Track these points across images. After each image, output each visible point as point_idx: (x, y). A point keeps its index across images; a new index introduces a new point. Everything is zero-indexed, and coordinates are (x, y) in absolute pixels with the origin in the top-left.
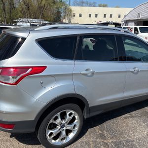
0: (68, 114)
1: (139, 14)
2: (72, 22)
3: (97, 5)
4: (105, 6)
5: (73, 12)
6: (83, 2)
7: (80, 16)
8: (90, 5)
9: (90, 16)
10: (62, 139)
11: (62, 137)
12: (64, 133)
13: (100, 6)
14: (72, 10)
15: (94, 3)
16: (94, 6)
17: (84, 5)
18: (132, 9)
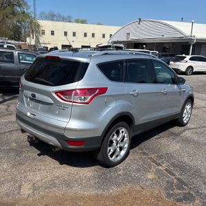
0: (121, 132)
1: (128, 34)
2: (41, 42)
3: (73, 20)
4: (83, 22)
5: (42, 28)
6: (53, 16)
7: (53, 33)
8: (64, 19)
9: (66, 34)
10: (117, 156)
11: (116, 154)
12: (118, 150)
13: (77, 21)
14: (41, 24)
15: (69, 17)
16: (69, 21)
17: (55, 19)
18: (120, 28)
